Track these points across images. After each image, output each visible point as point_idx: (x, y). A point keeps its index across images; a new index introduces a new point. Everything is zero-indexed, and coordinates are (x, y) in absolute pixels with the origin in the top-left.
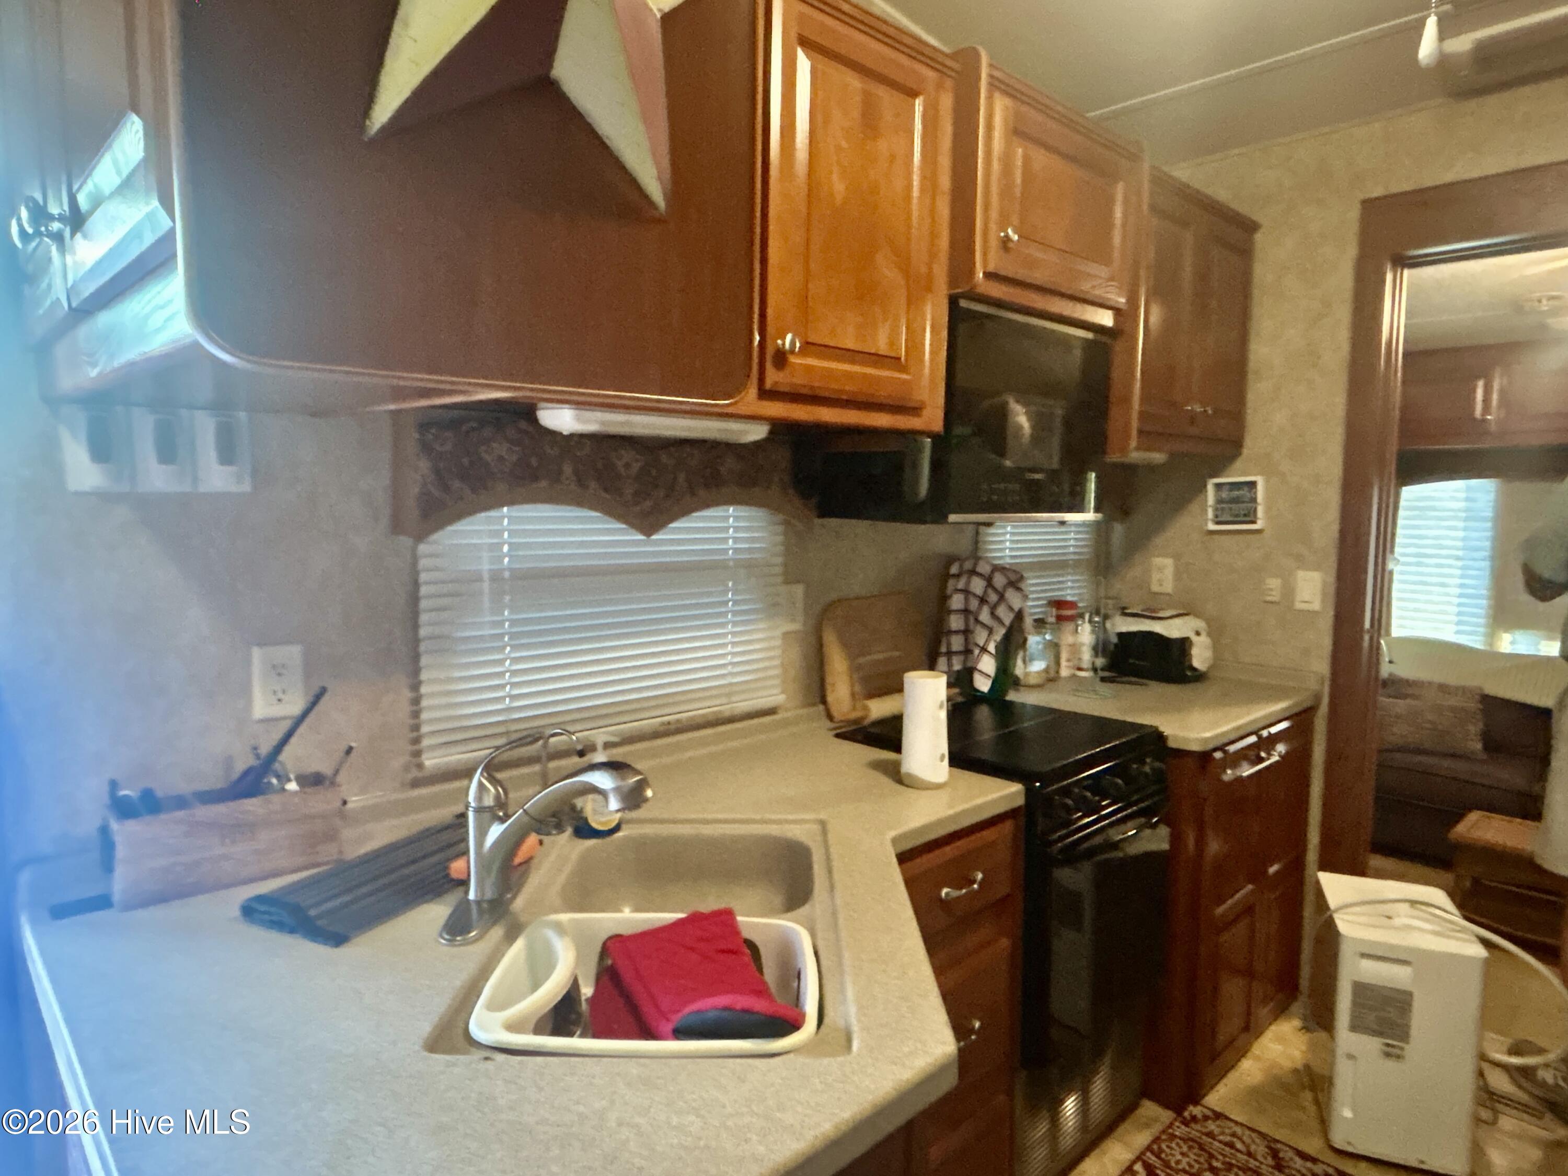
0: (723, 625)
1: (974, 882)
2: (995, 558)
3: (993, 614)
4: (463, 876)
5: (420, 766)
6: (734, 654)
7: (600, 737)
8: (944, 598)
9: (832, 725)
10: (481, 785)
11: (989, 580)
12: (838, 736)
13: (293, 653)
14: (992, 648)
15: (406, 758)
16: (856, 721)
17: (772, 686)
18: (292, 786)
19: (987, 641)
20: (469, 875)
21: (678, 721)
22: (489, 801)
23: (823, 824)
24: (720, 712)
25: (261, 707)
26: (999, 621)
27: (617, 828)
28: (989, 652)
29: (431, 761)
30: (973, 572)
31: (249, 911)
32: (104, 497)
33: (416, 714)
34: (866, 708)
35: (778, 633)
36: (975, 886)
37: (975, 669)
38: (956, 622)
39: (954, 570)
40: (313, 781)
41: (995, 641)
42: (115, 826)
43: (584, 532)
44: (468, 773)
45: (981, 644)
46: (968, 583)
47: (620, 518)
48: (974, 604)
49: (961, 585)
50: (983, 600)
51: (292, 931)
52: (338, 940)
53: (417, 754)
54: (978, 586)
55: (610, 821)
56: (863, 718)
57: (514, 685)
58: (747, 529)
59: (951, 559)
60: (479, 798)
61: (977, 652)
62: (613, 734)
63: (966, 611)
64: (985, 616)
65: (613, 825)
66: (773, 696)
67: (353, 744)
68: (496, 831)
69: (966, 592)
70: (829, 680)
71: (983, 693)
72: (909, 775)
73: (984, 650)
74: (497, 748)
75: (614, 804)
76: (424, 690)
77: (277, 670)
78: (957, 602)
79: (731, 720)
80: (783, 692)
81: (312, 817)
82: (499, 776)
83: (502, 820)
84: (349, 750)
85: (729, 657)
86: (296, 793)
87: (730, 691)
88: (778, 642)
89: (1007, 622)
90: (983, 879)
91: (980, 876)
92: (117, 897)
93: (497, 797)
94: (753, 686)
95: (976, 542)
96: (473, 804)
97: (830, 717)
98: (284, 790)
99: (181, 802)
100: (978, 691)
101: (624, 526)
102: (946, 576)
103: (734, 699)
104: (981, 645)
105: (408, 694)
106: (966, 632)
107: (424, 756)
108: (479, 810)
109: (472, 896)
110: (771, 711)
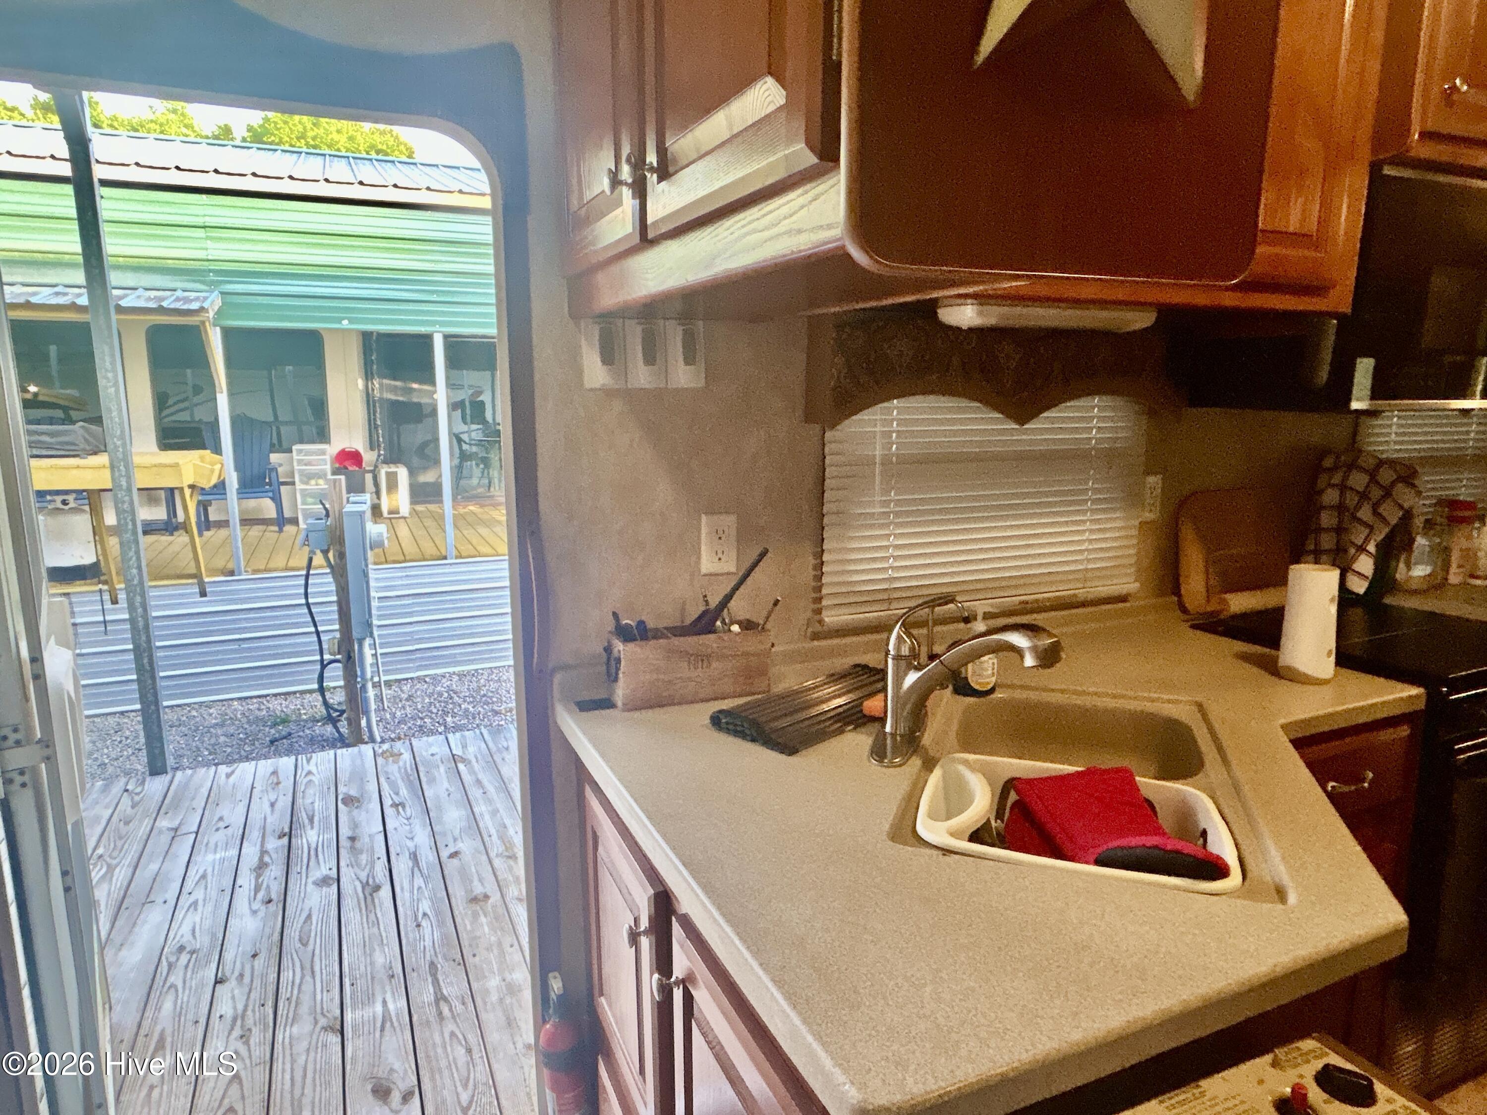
0: (1084, 512)
1: (1363, 780)
2: (1382, 452)
3: (1376, 513)
4: (878, 714)
5: (821, 622)
6: (1091, 541)
7: (981, 607)
8: (1312, 494)
9: (1186, 617)
10: (899, 637)
11: (1373, 475)
12: (1194, 627)
13: (729, 521)
14: (1371, 548)
15: (809, 614)
16: (1212, 614)
17: (1126, 575)
18: (735, 628)
19: (1367, 540)
20: (886, 712)
21: (1037, 601)
22: (905, 651)
23: (1200, 706)
24: (1075, 595)
25: (707, 564)
26: (1384, 520)
27: (992, 691)
28: (1367, 551)
29: (831, 618)
30: (1352, 466)
31: (716, 721)
32: (608, 393)
33: (819, 577)
34: (1224, 602)
35: (1136, 523)
36: (1366, 785)
37: (1350, 568)
38: (1327, 519)
39: (1328, 462)
40: (748, 626)
41: (1375, 540)
42: (619, 646)
43: (961, 421)
44: (884, 628)
45: (1359, 542)
46: (1345, 478)
47: (996, 408)
48: (1351, 500)
49: (1337, 479)
50: (1364, 496)
51: (753, 740)
52: (791, 751)
53: (819, 612)
54: (1358, 480)
55: (988, 683)
56: (1219, 612)
57: (896, 558)
58: (1111, 419)
59: (1324, 452)
60: (898, 649)
61: (1352, 551)
62: (992, 605)
63: (1340, 508)
64: (1365, 513)
65: (989, 687)
66: (1127, 584)
67: (779, 598)
68: (912, 677)
69: (1343, 488)
70: (1183, 571)
71: (1358, 595)
72: (1289, 668)
73: (1362, 549)
74: (911, 609)
75: (1029, 661)
76: (825, 557)
77: (718, 535)
78: (1331, 497)
79: (1084, 604)
80: (1136, 581)
81: (746, 654)
82: (915, 632)
83: (918, 668)
84: (776, 603)
85: (1087, 544)
86: (738, 634)
87: (1085, 576)
88: (1134, 532)
89: (1394, 521)
90: (1373, 778)
91: (1371, 775)
92: (619, 701)
93: (912, 649)
94: (1104, 573)
95: (1355, 434)
96: (892, 652)
97: (1184, 610)
98: (730, 630)
99: (657, 634)
100: (1354, 593)
101: (1001, 416)
102: (1317, 470)
103: (1089, 584)
104: (1360, 544)
105: (812, 561)
106: (1339, 530)
107: (824, 613)
108: (898, 658)
109: (888, 729)
110: (1123, 599)
